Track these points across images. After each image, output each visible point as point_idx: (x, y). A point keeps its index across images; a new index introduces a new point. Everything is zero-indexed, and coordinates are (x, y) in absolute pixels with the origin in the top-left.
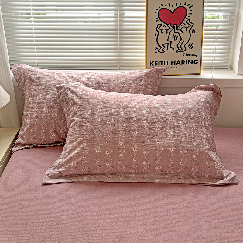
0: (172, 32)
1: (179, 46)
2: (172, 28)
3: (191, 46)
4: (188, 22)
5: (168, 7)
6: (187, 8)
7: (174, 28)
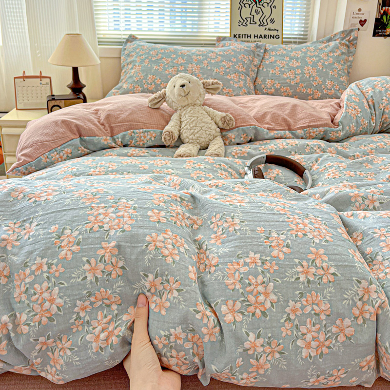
0: (254, 8)
1: (261, 20)
2: (254, 3)
3: (272, 21)
7: (256, 3)
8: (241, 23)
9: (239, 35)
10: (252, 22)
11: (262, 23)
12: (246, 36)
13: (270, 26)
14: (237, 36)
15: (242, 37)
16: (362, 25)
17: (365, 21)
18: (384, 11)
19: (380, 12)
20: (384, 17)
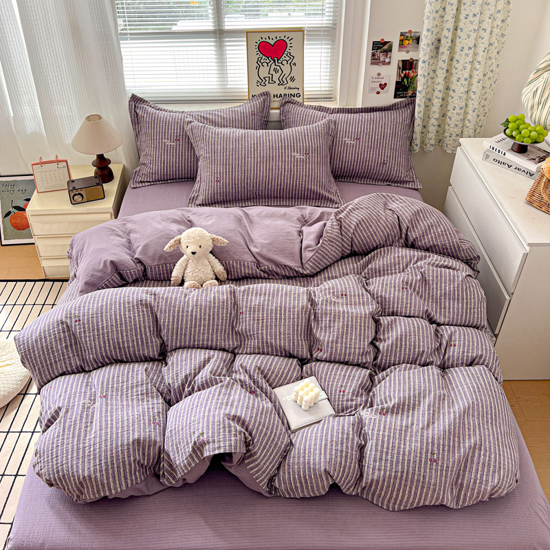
0: (273, 66)
1: (280, 79)
2: (272, 61)
3: (292, 79)
4: (288, 55)
5: (268, 40)
6: (287, 41)
7: (275, 61)
8: (259, 83)
10: (271, 82)
11: (282, 82)
13: (291, 84)
16: (383, 89)
17: (385, 84)
18: (405, 75)
19: (400, 75)
20: (405, 80)
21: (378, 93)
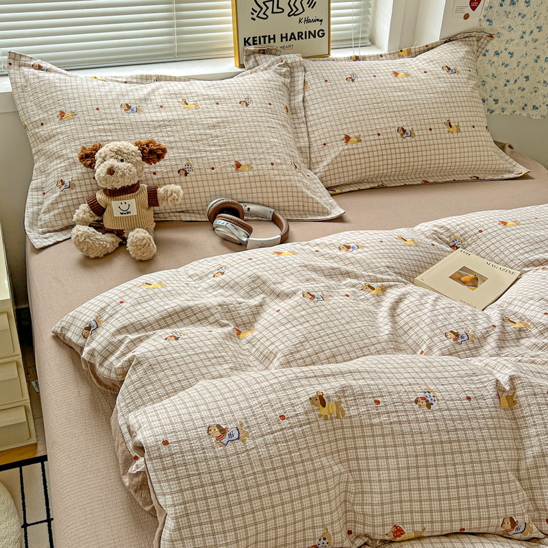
1: (292, 4)
3: (312, 3)
8: (256, 14)
9: (254, 38)
10: (276, 10)
11: (295, 9)
12: (267, 39)
13: (310, 13)
14: (251, 41)
15: (260, 43)
16: (473, 8)
21: (467, 16)
